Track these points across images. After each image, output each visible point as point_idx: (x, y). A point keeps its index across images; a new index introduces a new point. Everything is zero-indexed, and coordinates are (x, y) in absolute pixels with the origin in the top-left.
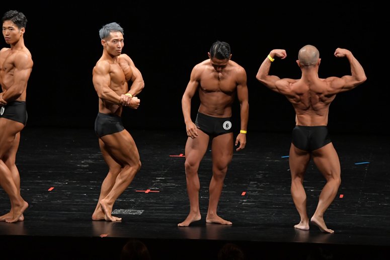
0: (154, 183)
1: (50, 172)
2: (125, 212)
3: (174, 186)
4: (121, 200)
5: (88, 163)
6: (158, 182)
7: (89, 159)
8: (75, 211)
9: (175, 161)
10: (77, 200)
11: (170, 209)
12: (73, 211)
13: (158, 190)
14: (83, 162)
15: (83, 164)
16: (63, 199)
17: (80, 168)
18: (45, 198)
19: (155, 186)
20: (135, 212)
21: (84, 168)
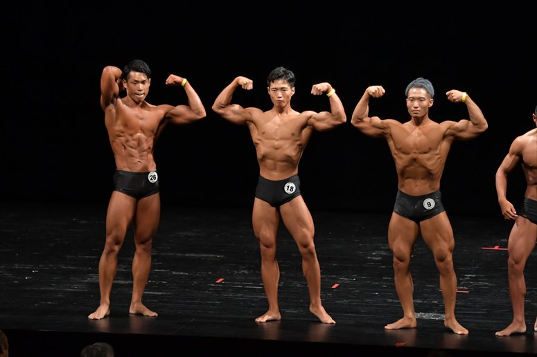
0: (462, 281)
1: (334, 265)
2: (426, 316)
3: (487, 286)
4: (420, 302)
5: (380, 256)
6: (467, 280)
7: (382, 250)
8: (365, 313)
9: (488, 255)
10: (368, 300)
11: (483, 314)
12: (361, 313)
13: (467, 290)
14: (374, 254)
15: (374, 256)
16: (349, 299)
17: (371, 261)
18: (329, 297)
19: (463, 285)
20: (438, 316)
21: (375, 261)
